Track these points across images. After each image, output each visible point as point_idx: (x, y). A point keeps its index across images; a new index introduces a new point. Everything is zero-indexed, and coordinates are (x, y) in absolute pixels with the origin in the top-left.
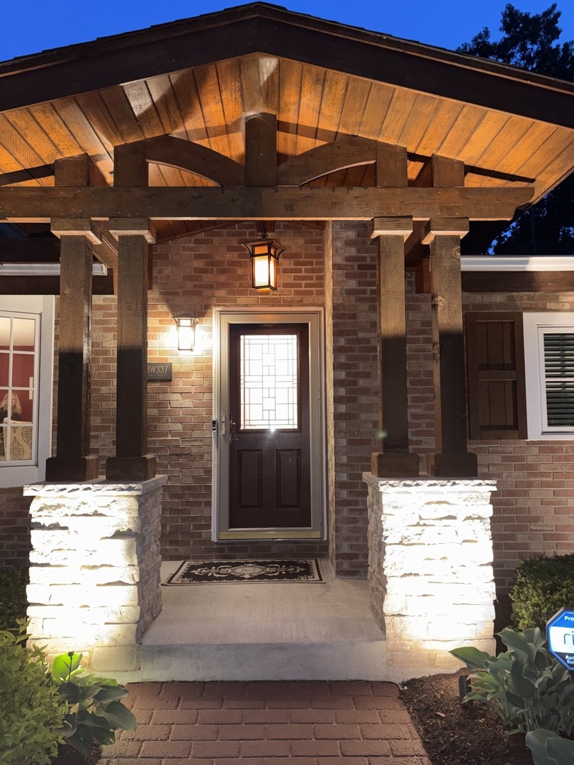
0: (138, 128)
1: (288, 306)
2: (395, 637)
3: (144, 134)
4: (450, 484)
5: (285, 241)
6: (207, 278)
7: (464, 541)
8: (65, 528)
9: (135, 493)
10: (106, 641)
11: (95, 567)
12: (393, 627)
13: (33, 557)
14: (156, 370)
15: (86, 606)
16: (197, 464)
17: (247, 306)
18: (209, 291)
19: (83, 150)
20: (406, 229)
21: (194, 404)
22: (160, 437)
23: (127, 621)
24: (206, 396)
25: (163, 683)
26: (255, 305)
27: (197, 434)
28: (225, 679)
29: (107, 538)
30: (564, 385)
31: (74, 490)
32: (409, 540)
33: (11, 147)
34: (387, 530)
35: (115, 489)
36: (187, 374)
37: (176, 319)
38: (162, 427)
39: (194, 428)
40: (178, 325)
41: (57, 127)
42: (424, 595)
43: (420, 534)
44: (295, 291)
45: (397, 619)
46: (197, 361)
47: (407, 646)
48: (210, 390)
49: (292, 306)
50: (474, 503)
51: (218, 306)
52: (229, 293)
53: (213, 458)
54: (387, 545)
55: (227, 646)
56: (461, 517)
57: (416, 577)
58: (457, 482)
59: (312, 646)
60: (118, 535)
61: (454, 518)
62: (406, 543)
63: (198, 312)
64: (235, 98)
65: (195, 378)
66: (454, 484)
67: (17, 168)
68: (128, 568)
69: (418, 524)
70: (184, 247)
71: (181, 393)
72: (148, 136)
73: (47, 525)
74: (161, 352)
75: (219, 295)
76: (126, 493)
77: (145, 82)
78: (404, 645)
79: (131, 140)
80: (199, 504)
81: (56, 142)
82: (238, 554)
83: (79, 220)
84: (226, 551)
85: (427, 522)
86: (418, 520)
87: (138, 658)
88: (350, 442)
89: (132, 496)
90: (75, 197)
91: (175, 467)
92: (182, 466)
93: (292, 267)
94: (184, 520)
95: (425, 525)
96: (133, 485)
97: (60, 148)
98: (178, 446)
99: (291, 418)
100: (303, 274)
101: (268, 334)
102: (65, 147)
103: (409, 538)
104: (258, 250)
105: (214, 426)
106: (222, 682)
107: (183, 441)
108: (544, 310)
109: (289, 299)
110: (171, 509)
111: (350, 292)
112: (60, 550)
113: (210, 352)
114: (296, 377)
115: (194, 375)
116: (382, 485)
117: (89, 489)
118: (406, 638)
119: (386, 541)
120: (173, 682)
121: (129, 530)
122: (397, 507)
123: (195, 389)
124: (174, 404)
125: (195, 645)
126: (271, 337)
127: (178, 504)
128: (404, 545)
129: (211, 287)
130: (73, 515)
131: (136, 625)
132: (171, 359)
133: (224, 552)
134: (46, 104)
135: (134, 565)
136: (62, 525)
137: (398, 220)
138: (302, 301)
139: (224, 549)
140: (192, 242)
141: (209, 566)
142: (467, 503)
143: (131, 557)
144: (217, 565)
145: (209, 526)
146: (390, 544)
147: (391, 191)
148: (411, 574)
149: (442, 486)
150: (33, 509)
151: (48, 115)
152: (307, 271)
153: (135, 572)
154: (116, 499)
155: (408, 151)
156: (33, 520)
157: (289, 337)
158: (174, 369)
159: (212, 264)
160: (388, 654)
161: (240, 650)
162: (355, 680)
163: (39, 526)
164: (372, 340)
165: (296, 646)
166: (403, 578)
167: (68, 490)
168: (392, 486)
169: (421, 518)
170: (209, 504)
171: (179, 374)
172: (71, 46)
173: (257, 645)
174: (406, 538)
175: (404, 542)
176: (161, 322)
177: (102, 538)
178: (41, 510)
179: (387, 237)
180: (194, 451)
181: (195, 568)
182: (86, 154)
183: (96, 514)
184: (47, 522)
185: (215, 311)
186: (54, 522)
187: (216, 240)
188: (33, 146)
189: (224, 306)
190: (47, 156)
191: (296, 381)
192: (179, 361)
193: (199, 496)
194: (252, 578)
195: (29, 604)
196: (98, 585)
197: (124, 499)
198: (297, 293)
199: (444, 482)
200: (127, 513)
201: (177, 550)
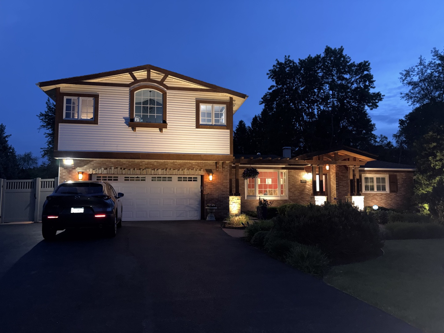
21: (310, 187)
30: (367, 185)
36: (309, 182)
39: (310, 191)
71: (307, 185)
88: (338, 193)
108: (364, 174)
111: (338, 170)
113: (310, 179)
132: (306, 179)
158: (307, 181)
176: (304, 173)
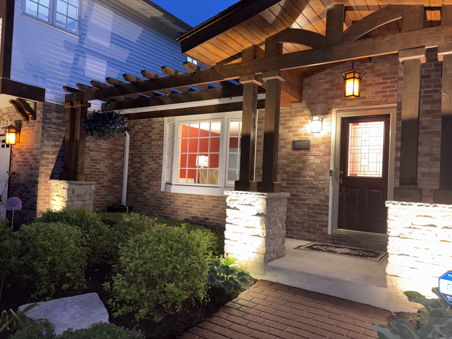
0: (273, 28)
1: (377, 105)
2: (393, 287)
3: (277, 30)
4: (432, 206)
5: (377, 67)
6: (330, 93)
7: (442, 241)
8: (238, 209)
9: (265, 197)
10: (252, 260)
11: (249, 227)
12: (391, 281)
13: (227, 220)
14: (302, 144)
15: (245, 243)
16: (321, 193)
17: (352, 106)
18: (331, 100)
19: (252, 43)
20: (421, 54)
21: (321, 161)
22: (303, 178)
23: (261, 253)
24: (327, 157)
25: (274, 283)
26: (357, 106)
27: (322, 177)
28: (301, 288)
29: (254, 215)
31: (241, 194)
32: (404, 236)
33: (223, 49)
34: (390, 228)
35: (257, 195)
36: (318, 146)
37: (311, 117)
38: (304, 173)
40: (312, 120)
41: (238, 37)
42: (412, 268)
43: (411, 233)
44: (382, 95)
45: (394, 278)
46: (323, 138)
47: (399, 293)
48: (329, 154)
49: (380, 104)
50: (449, 219)
51: (336, 108)
52: (342, 100)
53: (330, 191)
54: (390, 236)
55: (303, 273)
56: (440, 226)
57: (407, 257)
58: (437, 205)
59: (344, 282)
60: (258, 215)
61: (435, 226)
62: (402, 237)
63: (326, 112)
64: (317, 3)
65: (322, 147)
66: (435, 206)
67: (227, 56)
68: (262, 230)
69: (410, 227)
70: (319, 78)
71: (314, 156)
72: (279, 31)
73: (232, 207)
74: (305, 135)
75: (336, 102)
76: (261, 196)
77: (269, 9)
78: (398, 293)
79: (272, 34)
80: (322, 214)
81: (240, 43)
82: (342, 243)
83: (250, 75)
84: (336, 240)
85: (416, 227)
86: (411, 225)
87: (265, 270)
89: (264, 198)
90: (249, 65)
91: (310, 194)
92: (314, 194)
93: (382, 81)
94: (314, 221)
95: (414, 228)
96: (264, 193)
97: (242, 45)
98: (312, 183)
99: (378, 170)
100: (389, 85)
101: (366, 122)
102: (244, 44)
103: (404, 234)
104: (348, 76)
105: (331, 173)
106: (300, 289)
107: (315, 181)
109: (378, 101)
110: (308, 215)
112: (236, 218)
113: (330, 133)
114: (382, 147)
115: (321, 146)
116: (387, 203)
117: (247, 193)
118: (399, 289)
119: (389, 234)
120: (278, 283)
121: (263, 213)
122: (397, 216)
123: (322, 153)
124: (311, 161)
125: (288, 269)
126: (367, 123)
127: (311, 213)
128: (401, 237)
129: (332, 98)
130: (241, 204)
131: (264, 255)
132: (310, 138)
133: (335, 241)
134: (231, 30)
135: (264, 229)
136: (237, 208)
137: (414, 50)
138: (387, 101)
139: (335, 239)
140: (323, 75)
141: (323, 246)
142: (444, 218)
143: (263, 225)
144: (327, 246)
145: (327, 226)
146: (392, 236)
147: (411, 33)
148: (404, 255)
149: (427, 206)
150: (228, 200)
151: (233, 33)
152: (391, 82)
153: (264, 232)
154: (257, 199)
155: (424, 6)
156: (227, 205)
157: (379, 123)
158: (311, 143)
159: (333, 85)
160: (388, 296)
161: (309, 276)
162: (368, 305)
163: (229, 207)
164: (424, 122)
165: (336, 280)
166: (399, 256)
167: (239, 193)
168: (394, 204)
169: (412, 224)
170: (327, 214)
171: (314, 146)
172: (238, 2)
173: (317, 275)
174: (402, 234)
175: (401, 236)
176: (306, 119)
177: (252, 215)
178: (230, 201)
179: (408, 61)
180: (320, 186)
181: (316, 245)
182: (254, 45)
183: (250, 205)
184: (232, 206)
185: (334, 111)
186: (235, 207)
187: (337, 72)
188: (231, 46)
189: (340, 107)
190: (238, 49)
191: (382, 149)
192: (314, 139)
193: (322, 210)
194: (341, 253)
195: (225, 239)
196: (250, 235)
197: (261, 199)
198: (383, 96)
199: (428, 205)
200: (262, 206)
201: (310, 236)
